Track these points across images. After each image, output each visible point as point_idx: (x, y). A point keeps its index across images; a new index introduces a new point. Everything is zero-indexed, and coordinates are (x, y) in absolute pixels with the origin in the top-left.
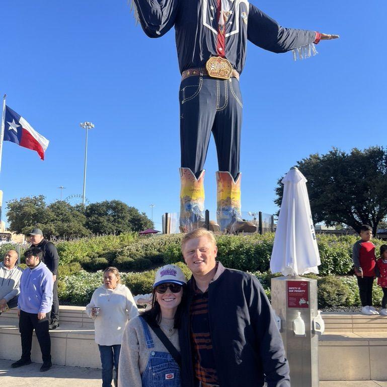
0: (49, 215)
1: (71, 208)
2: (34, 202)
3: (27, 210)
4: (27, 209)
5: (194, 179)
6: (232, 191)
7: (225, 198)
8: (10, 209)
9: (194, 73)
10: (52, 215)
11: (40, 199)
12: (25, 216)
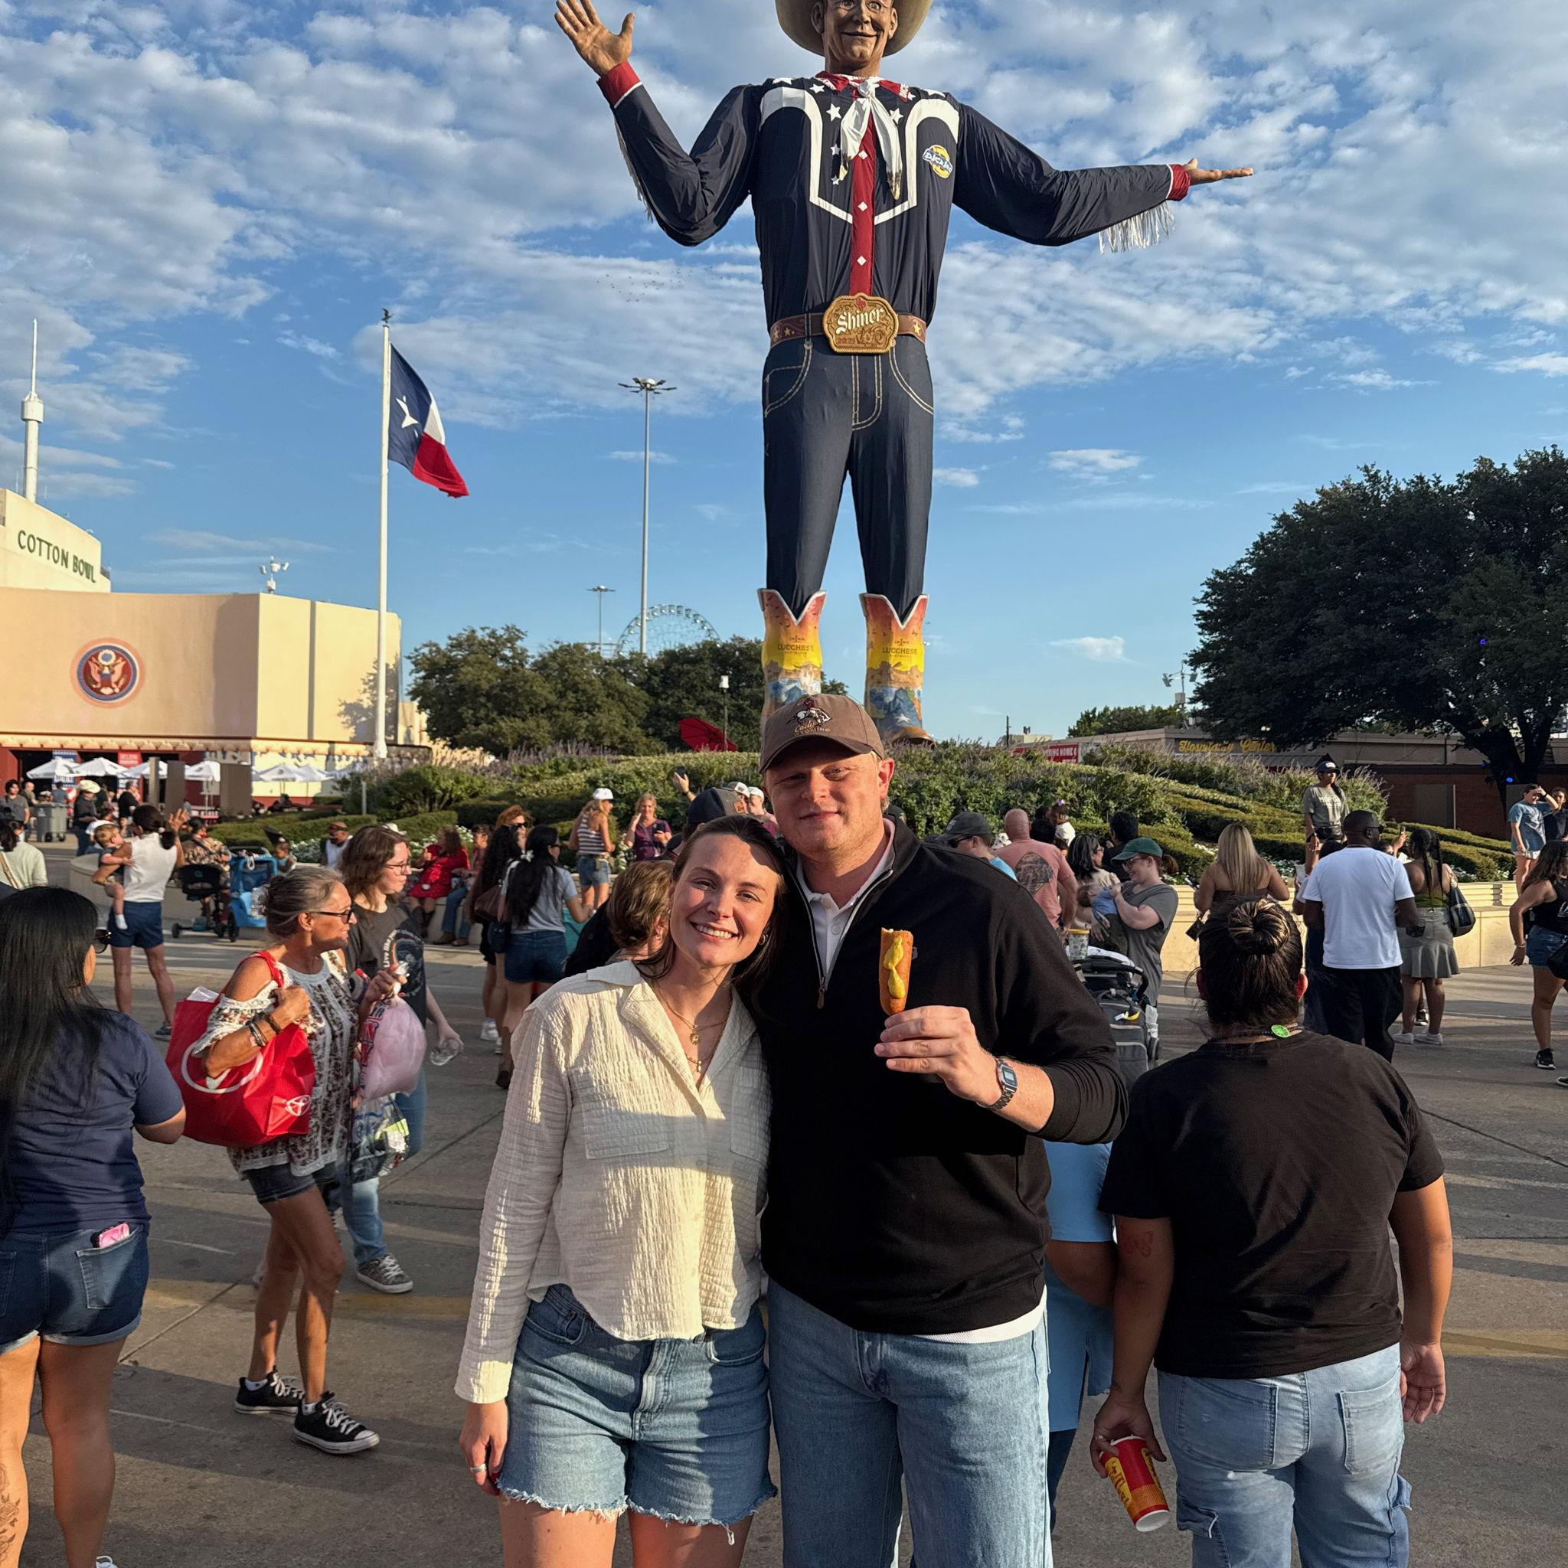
0: (534, 694)
1: (605, 666)
2: (492, 647)
3: (469, 677)
4: (467, 674)
5: (789, 619)
6: (895, 646)
7: (877, 666)
8: (422, 674)
9: (787, 332)
10: (545, 692)
11: (509, 640)
12: (466, 694)
